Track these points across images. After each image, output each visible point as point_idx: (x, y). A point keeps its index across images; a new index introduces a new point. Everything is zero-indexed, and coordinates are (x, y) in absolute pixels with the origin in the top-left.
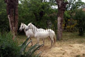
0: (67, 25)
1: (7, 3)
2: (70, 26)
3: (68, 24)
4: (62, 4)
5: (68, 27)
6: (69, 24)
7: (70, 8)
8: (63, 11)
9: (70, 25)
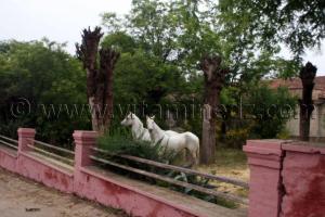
0: (227, 128)
1: (90, 70)
2: (237, 131)
3: (229, 124)
4: (214, 73)
5: (231, 133)
6: (235, 126)
7: (238, 77)
8: (216, 91)
9: (237, 128)
